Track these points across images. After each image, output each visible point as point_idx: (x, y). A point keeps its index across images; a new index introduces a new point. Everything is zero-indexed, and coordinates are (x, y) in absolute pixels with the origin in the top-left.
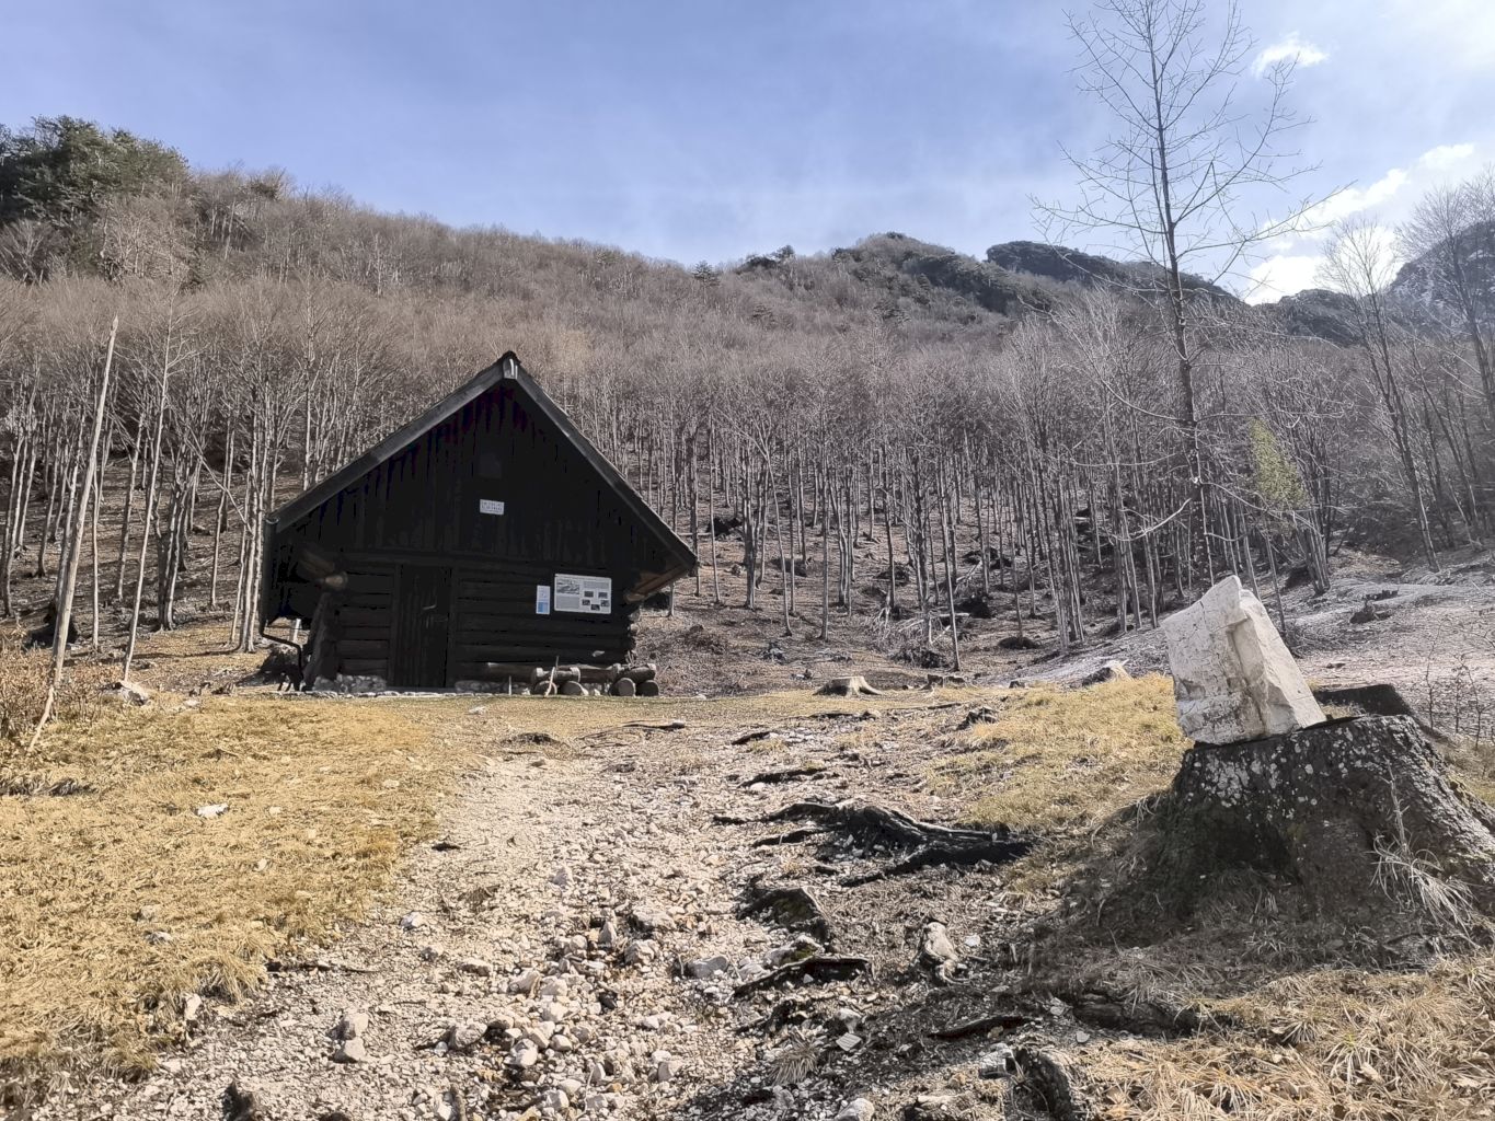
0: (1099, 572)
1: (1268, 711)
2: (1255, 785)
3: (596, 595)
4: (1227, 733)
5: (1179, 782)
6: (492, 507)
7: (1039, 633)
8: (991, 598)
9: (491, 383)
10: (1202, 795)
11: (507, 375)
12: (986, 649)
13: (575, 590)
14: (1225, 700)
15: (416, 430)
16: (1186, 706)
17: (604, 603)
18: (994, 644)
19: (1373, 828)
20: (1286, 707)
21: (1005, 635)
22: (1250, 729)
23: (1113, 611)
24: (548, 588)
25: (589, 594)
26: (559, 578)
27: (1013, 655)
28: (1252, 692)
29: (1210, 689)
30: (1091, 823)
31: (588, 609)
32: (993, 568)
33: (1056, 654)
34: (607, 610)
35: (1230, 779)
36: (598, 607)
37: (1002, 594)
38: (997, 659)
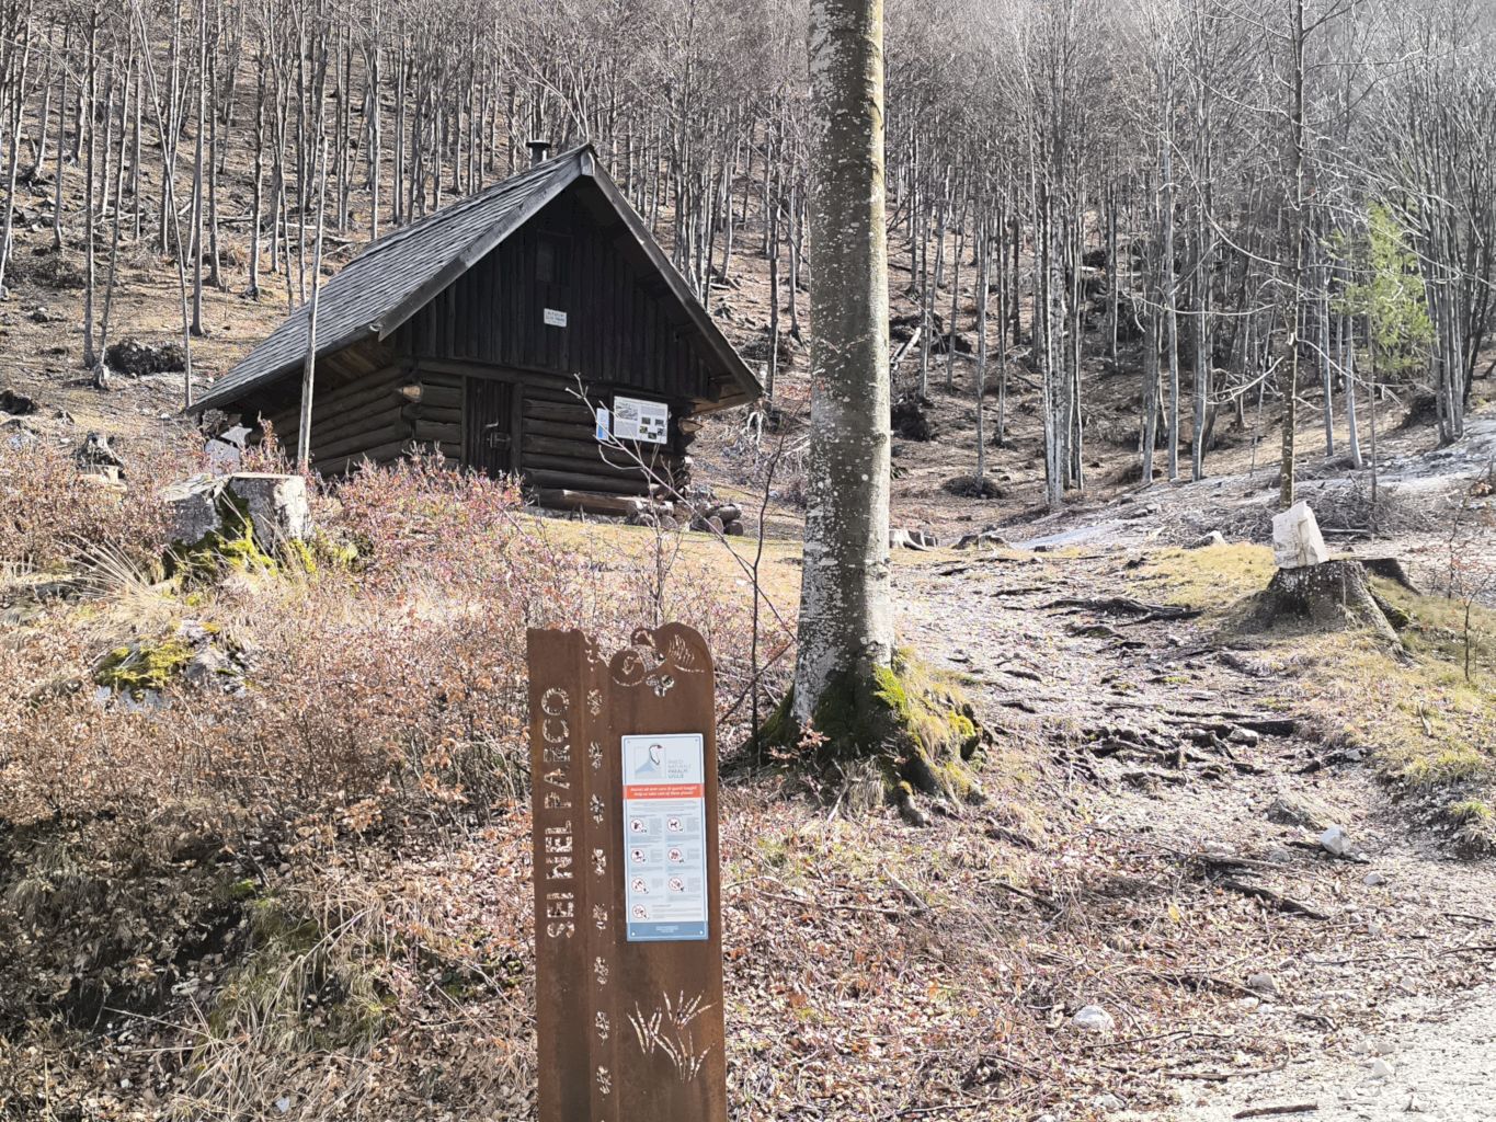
0: (1110, 373)
1: (1308, 556)
2: (1300, 583)
3: (653, 422)
4: (1293, 564)
5: (1271, 585)
6: (555, 318)
7: (1011, 473)
8: (928, 405)
9: (569, 180)
10: (1280, 587)
11: (586, 171)
12: (923, 494)
13: (632, 416)
14: (1293, 551)
15: (500, 232)
16: (1278, 553)
17: (660, 432)
18: (936, 486)
19: (1337, 597)
20: (1315, 555)
21: (953, 472)
22: (1302, 563)
23: (1131, 443)
24: (607, 412)
25: (646, 421)
26: (618, 400)
27: (967, 506)
28: (1304, 549)
29: (1288, 546)
30: (1227, 606)
31: (645, 438)
32: (935, 349)
33: (1045, 511)
34: (663, 440)
35: (1290, 582)
36: (655, 435)
37: (948, 399)
38: (940, 512)
